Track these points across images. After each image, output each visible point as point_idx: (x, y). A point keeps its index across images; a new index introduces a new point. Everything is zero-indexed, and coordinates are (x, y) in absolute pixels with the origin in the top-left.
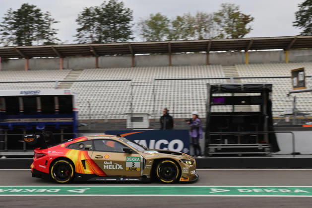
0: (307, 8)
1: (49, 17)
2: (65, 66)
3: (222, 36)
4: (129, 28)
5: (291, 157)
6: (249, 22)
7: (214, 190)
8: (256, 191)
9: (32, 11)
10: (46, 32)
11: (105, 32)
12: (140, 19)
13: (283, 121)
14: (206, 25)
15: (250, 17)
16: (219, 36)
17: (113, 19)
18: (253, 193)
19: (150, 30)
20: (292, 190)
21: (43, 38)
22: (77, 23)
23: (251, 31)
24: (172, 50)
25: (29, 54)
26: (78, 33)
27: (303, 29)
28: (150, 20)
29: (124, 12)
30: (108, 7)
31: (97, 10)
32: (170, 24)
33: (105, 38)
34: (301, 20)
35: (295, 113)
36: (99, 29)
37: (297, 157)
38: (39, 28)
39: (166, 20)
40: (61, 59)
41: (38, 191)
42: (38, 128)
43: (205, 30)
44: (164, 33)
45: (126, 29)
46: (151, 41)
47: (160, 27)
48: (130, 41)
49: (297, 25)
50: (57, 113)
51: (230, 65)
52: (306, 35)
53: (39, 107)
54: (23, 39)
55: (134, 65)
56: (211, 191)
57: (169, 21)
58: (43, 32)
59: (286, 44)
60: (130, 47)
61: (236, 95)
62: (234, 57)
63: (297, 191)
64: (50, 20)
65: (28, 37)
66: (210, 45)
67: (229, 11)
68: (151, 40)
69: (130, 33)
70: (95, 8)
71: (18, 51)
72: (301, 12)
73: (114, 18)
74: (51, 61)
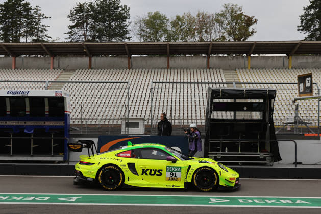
0: (312, 12)
1: (39, 12)
2: (56, 66)
3: (223, 38)
4: (125, 27)
5: (293, 166)
6: (252, 24)
7: (213, 200)
8: (256, 201)
9: (20, 5)
10: (36, 28)
11: (99, 31)
12: (137, 18)
13: (284, 129)
14: (208, 25)
15: (254, 19)
16: (220, 39)
17: (107, 17)
18: (254, 203)
19: (148, 30)
20: (294, 201)
21: (32, 34)
22: (70, 19)
23: (254, 34)
24: (170, 52)
25: (16, 51)
26: (70, 30)
27: (307, 34)
28: (148, 19)
29: (121, 9)
30: (103, 4)
32: (169, 24)
33: (99, 37)
34: (306, 24)
35: (297, 121)
36: (93, 27)
37: (298, 166)
38: (28, 24)
39: (165, 19)
40: (52, 58)
41: (26, 199)
42: (26, 131)
43: (206, 32)
44: (163, 34)
45: (123, 27)
46: (149, 42)
47: (158, 27)
48: (126, 40)
49: (302, 30)
50: (48, 116)
51: (232, 70)
52: (311, 40)
53: (28, 109)
54: (9, 35)
55: (130, 67)
56: (210, 201)
57: (168, 20)
58: (32, 28)
59: (290, 49)
60: (126, 47)
61: (238, 101)
62: (235, 61)
63: (298, 202)
64: (40, 15)
65: (16, 33)
66: (211, 47)
67: (232, 12)
68: (148, 40)
69: (126, 32)
70: (89, 4)
71: (4, 48)
72: (306, 15)
73: (110, 15)
74: (41, 60)
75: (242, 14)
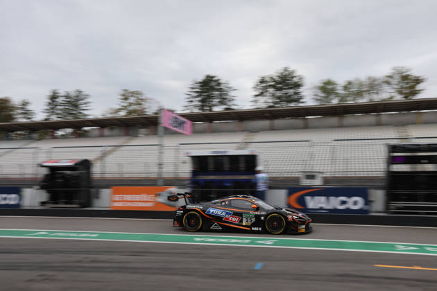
1: (229, 86)
3: (392, 97)
4: (300, 93)
9: (213, 81)
10: (225, 99)
11: (279, 98)
21: (223, 104)
22: (254, 90)
25: (210, 118)
26: (254, 99)
28: (322, 85)
31: (272, 78)
32: (339, 88)
33: (279, 103)
36: (273, 95)
38: (220, 96)
40: (240, 123)
42: (226, 184)
44: (335, 97)
45: (298, 94)
47: (330, 91)
50: (243, 171)
54: (206, 106)
57: (338, 85)
62: (405, 117)
64: (229, 88)
69: (301, 97)
71: (203, 116)
73: (287, 85)
74: (231, 124)
75: (408, 75)
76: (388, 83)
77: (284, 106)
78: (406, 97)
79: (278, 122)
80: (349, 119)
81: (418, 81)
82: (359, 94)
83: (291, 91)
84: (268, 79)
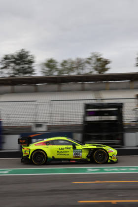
17: (22, 62)
28: (47, 62)
32: (59, 65)
33: (18, 74)
36: (14, 68)
44: (55, 71)
75: (101, 58)
76: (88, 63)
77: (22, 76)
78: (100, 73)
79: (17, 87)
80: (65, 86)
81: (106, 62)
82: (71, 69)
83: (26, 66)
84: (10, 57)
